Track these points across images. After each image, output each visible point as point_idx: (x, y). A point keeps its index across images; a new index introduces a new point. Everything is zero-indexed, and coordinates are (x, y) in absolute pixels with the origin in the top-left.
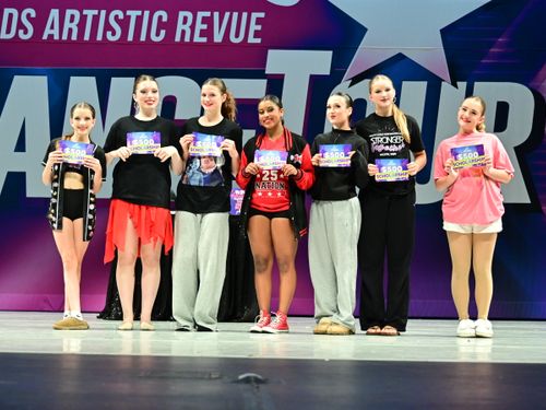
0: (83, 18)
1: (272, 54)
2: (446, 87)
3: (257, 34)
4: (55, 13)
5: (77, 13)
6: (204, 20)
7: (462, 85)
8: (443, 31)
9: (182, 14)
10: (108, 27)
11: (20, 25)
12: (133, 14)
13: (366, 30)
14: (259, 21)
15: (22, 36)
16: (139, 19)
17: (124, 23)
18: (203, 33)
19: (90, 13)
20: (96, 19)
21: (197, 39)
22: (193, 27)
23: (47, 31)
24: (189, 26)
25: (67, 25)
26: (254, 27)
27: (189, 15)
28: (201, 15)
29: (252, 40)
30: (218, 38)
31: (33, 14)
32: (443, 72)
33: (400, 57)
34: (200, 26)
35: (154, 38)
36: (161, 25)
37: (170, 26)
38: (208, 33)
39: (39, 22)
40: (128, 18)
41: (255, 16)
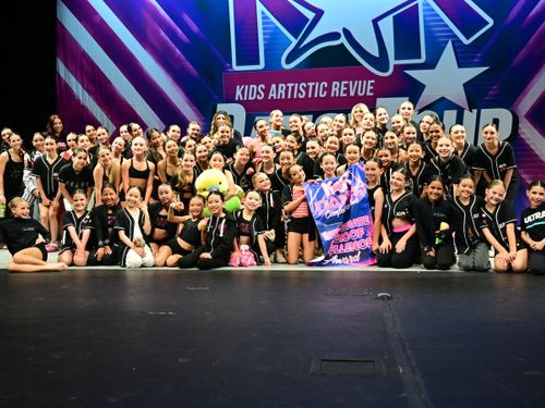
0: (287, 88)
1: (378, 100)
2: (466, 112)
3: (371, 91)
4: (274, 86)
5: (284, 85)
6: (346, 85)
7: (475, 111)
8: (464, 85)
9: (334, 83)
10: (299, 91)
11: (258, 93)
12: (311, 84)
13: (424, 86)
14: (372, 84)
15: (259, 98)
16: (314, 87)
17: (307, 89)
18: (345, 92)
19: (290, 85)
20: (293, 88)
21: (342, 95)
22: (340, 89)
23: (271, 95)
24: (338, 89)
25: (280, 91)
26: (370, 88)
27: (338, 83)
28: (343, 83)
29: (369, 94)
30: (352, 94)
31: (264, 87)
32: (465, 105)
33: (443, 98)
34: (343, 88)
35: (321, 96)
36: (324, 89)
37: (328, 89)
38: (347, 91)
39: (267, 91)
40: (308, 87)
41: (370, 82)
